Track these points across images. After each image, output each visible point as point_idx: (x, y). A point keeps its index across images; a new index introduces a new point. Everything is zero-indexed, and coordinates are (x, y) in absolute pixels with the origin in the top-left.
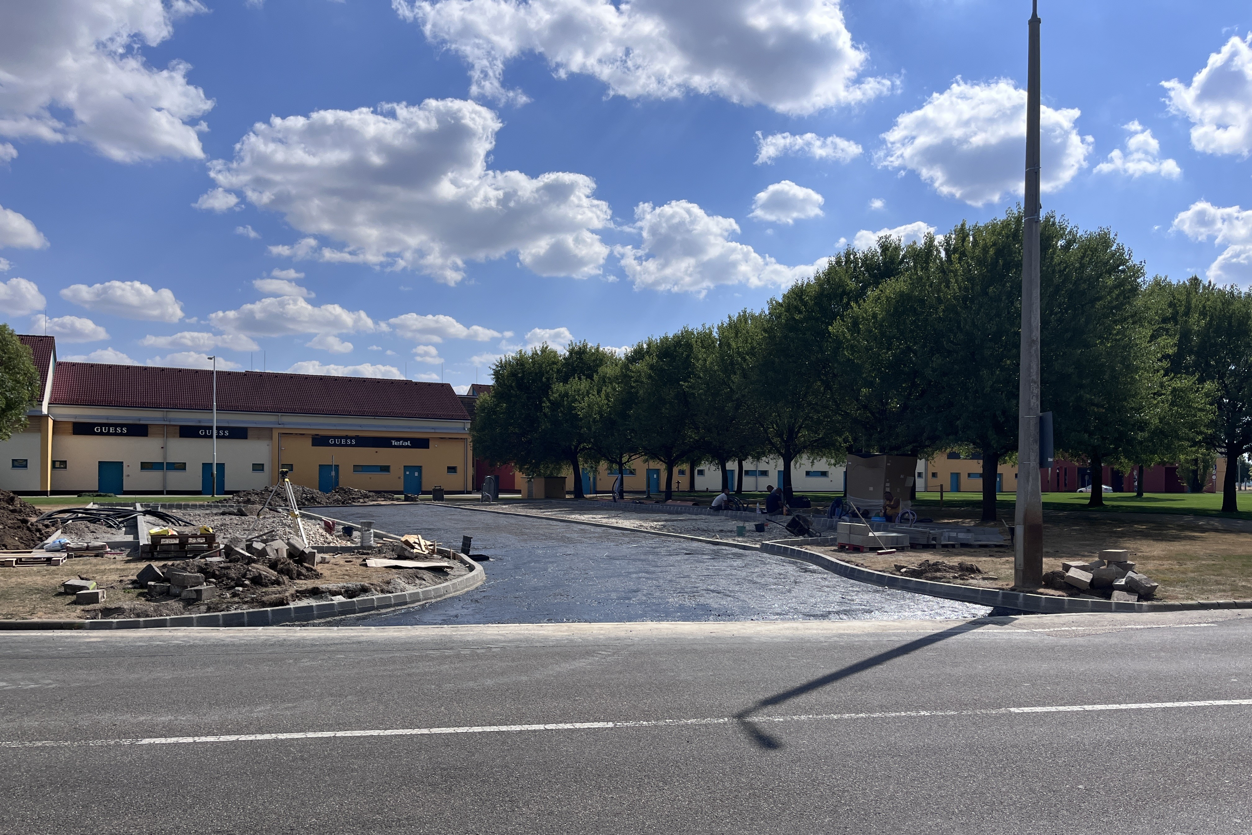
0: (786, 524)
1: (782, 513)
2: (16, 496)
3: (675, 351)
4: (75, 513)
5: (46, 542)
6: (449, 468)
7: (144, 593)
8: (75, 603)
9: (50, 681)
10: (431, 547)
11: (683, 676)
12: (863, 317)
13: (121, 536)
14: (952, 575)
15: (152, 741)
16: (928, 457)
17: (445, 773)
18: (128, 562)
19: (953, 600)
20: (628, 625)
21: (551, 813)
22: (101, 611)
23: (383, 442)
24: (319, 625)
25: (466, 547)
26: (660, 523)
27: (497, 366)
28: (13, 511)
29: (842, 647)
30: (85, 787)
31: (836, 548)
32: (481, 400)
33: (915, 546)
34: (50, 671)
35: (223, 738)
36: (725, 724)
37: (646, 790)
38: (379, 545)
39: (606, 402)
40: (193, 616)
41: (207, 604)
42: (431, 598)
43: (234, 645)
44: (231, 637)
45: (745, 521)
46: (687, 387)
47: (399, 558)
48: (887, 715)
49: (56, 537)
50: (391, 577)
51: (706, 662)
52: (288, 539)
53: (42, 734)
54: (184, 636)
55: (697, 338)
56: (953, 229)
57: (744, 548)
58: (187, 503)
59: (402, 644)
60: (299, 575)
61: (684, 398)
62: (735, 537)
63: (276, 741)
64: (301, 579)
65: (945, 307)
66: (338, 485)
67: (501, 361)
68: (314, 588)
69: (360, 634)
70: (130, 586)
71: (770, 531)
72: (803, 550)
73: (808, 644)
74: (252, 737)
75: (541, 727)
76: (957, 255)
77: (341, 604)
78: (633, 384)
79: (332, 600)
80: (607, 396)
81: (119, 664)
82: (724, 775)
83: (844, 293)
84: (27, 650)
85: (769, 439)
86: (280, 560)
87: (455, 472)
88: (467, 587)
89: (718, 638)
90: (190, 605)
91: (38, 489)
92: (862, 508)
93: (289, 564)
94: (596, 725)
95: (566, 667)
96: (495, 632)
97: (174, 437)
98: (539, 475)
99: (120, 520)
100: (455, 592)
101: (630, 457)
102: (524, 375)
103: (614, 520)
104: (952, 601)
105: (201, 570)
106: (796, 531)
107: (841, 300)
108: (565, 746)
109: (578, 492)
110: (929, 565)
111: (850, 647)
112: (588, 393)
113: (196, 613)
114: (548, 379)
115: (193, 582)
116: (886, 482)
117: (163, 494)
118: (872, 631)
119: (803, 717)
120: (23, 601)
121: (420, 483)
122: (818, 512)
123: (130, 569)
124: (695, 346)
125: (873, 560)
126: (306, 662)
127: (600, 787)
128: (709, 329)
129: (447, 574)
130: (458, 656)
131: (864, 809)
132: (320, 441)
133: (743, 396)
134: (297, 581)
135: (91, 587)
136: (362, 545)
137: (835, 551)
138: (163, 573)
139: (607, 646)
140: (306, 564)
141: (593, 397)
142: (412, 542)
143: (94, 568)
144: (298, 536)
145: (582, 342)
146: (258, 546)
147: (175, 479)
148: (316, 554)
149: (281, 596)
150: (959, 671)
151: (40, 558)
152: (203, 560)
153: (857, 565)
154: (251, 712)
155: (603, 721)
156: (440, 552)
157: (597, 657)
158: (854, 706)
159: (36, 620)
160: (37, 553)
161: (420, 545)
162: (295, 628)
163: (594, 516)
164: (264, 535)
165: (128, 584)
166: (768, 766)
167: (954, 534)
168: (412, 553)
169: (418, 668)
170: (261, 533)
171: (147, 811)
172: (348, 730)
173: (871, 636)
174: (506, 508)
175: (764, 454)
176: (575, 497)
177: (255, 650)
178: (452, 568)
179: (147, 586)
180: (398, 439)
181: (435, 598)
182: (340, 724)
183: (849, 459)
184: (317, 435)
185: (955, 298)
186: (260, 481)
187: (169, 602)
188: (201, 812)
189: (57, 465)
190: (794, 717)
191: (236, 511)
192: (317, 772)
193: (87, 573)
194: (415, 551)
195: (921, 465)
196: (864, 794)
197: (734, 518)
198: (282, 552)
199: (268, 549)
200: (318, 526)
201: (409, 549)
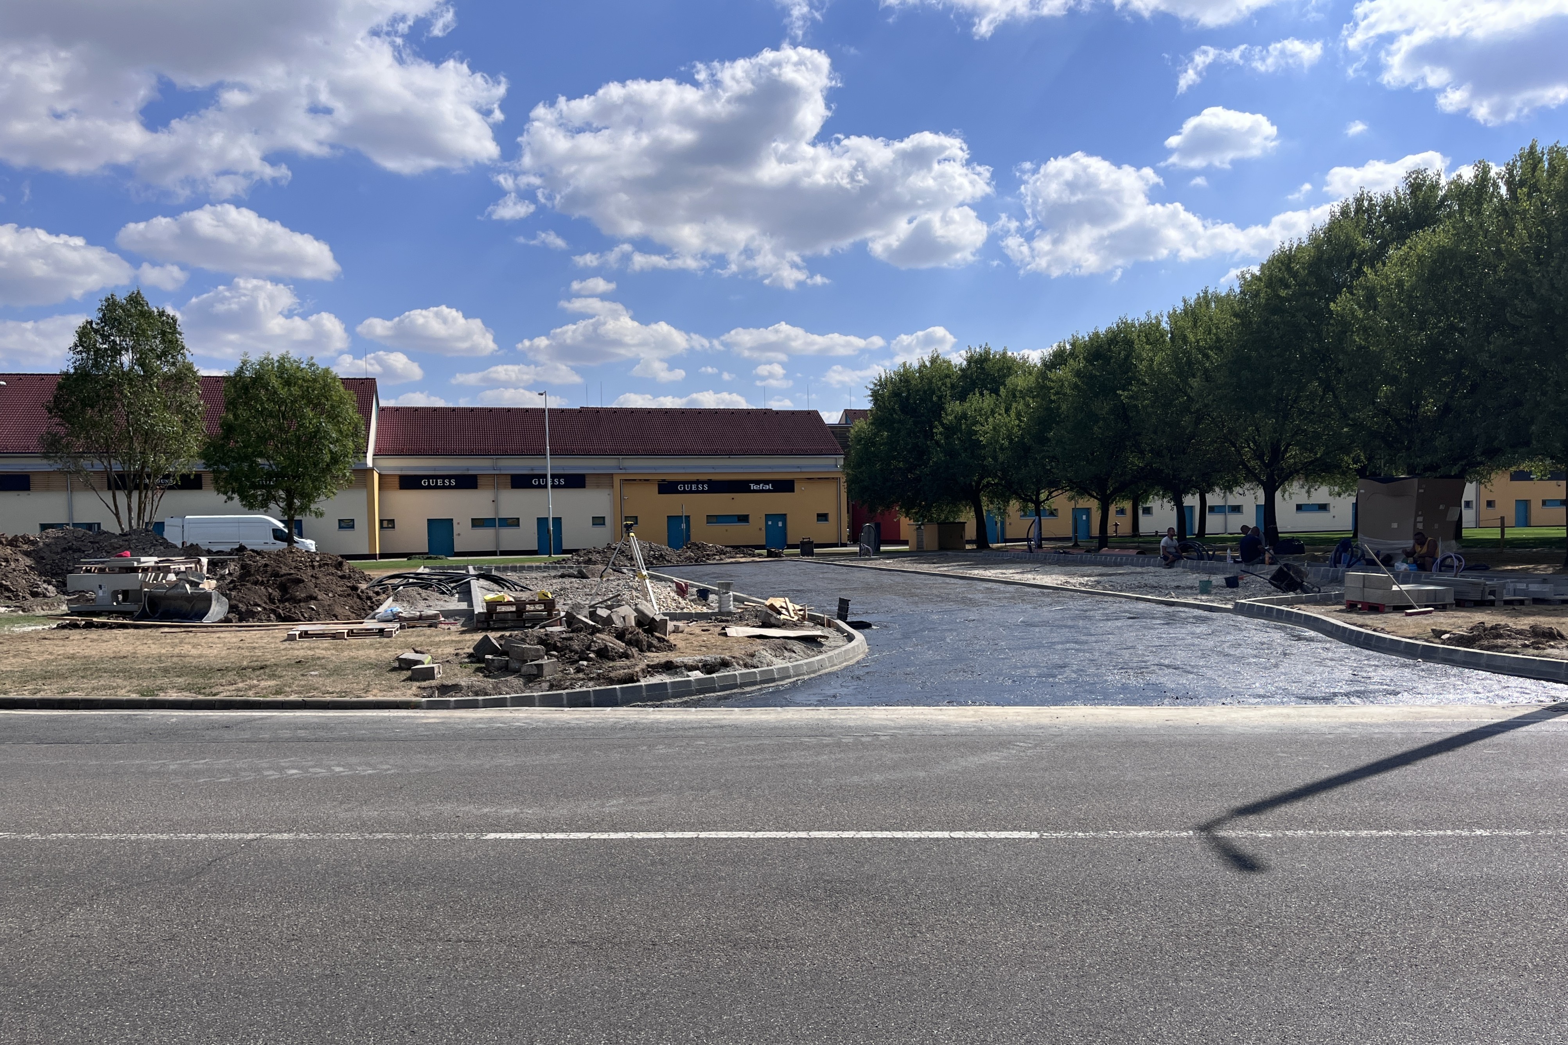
0: (1269, 577)
1: (1263, 562)
2: (344, 560)
3: (1110, 350)
4: (406, 578)
5: (377, 611)
6: (819, 515)
7: (482, 668)
8: (410, 679)
9: (388, 766)
10: (801, 613)
11: (1129, 777)
12: (1382, 287)
13: (455, 604)
14: (1520, 642)
15: (498, 835)
16: (1482, 479)
17: (829, 886)
18: (463, 632)
19: (1522, 677)
20: (1054, 710)
21: (962, 942)
22: (438, 689)
23: (740, 487)
24: (674, 705)
25: (843, 610)
26: (1092, 579)
27: (875, 384)
28: (342, 577)
29: (1355, 741)
30: (430, 886)
31: (1343, 607)
32: (857, 429)
33: (1462, 603)
34: (388, 754)
35: (574, 836)
36: (1189, 838)
37: (1084, 918)
38: (740, 610)
39: (1017, 422)
40: (535, 694)
41: (549, 681)
42: (804, 674)
43: (580, 728)
44: (577, 719)
45: (1210, 573)
46: (1126, 397)
47: (765, 625)
48: (1424, 833)
49: (388, 606)
50: (755, 648)
51: (1162, 759)
52: (636, 605)
53: (382, 825)
54: (526, 718)
55: (1140, 331)
56: (1518, 153)
57: (1211, 609)
58: (522, 564)
59: (771, 729)
60: (650, 648)
61: (1123, 412)
62: (1197, 594)
63: (631, 841)
64: (652, 652)
65: (1508, 263)
66: (689, 540)
67: (880, 377)
68: (668, 662)
69: (721, 717)
70: (466, 660)
71: (1246, 586)
72: (1295, 610)
73: (1305, 737)
74: (605, 836)
75: (946, 834)
76: (1525, 190)
77: (699, 681)
78: (1053, 398)
79: (688, 676)
80: (1019, 415)
81: (459, 749)
82: (1190, 904)
83: (1353, 255)
84: (364, 732)
85: (1243, 463)
86: (627, 630)
87: (826, 520)
88: (846, 660)
89: (1177, 728)
90: (531, 682)
91: (366, 552)
92: (1384, 553)
93: (638, 633)
94: (1016, 835)
95: (974, 761)
96: (883, 716)
97: (505, 488)
98: (931, 521)
99: (452, 585)
100: (831, 666)
101: (1050, 493)
102: (909, 394)
103: (1030, 576)
104: (1521, 679)
105: (541, 641)
106: (1283, 585)
107: (1349, 265)
108: (976, 860)
109: (982, 542)
110: (1485, 629)
111: (1367, 741)
112: (993, 412)
113: (537, 691)
114: (940, 398)
115: (533, 656)
116: (1417, 515)
117: (496, 555)
118: (1398, 719)
119: (1299, 833)
120: (357, 676)
121: (785, 535)
122: (1315, 559)
123: (465, 640)
124: (1136, 341)
125: (1398, 624)
126: (661, 750)
127: (1024, 913)
128: (1157, 318)
129: (821, 645)
130: (839, 744)
131: (1393, 959)
132: (667, 487)
133: (1206, 406)
134: (648, 654)
135: (426, 661)
136: (720, 611)
137: (1341, 611)
138: (500, 645)
139: (1026, 737)
140: (656, 634)
141: (1000, 418)
142: (777, 605)
143: (428, 640)
144: (647, 601)
145: (983, 347)
146: (603, 612)
147: (509, 538)
148: (669, 622)
149: (630, 671)
150: (1533, 775)
151: (372, 629)
152: (542, 630)
153: (1375, 630)
154: (603, 807)
155: (1025, 830)
156: (812, 618)
157: (1013, 749)
158: (1375, 820)
159: (370, 698)
160: (369, 624)
161: (787, 610)
162: (647, 709)
163: (1004, 571)
164: (609, 600)
165: (464, 658)
166: (1252, 894)
167: (1522, 586)
168: (779, 619)
169: (792, 758)
170: (606, 598)
171: (496, 915)
172: (713, 830)
173: (1398, 727)
174: (889, 563)
175: (1237, 483)
176: (978, 548)
177: (603, 734)
178: (827, 638)
179: (483, 660)
180: (757, 482)
181: (808, 673)
182: (703, 823)
183: (1363, 486)
184: (664, 480)
185: (1523, 250)
186: (600, 537)
187: (509, 678)
188: (554, 919)
189: (385, 524)
190: (1287, 833)
191: (576, 573)
192: (680, 879)
193: (421, 645)
194: (782, 617)
195: (1470, 491)
196: (1394, 939)
197: (1195, 570)
198: (630, 619)
199: (614, 617)
200: (669, 589)
201: (775, 615)
